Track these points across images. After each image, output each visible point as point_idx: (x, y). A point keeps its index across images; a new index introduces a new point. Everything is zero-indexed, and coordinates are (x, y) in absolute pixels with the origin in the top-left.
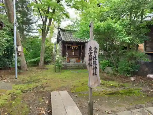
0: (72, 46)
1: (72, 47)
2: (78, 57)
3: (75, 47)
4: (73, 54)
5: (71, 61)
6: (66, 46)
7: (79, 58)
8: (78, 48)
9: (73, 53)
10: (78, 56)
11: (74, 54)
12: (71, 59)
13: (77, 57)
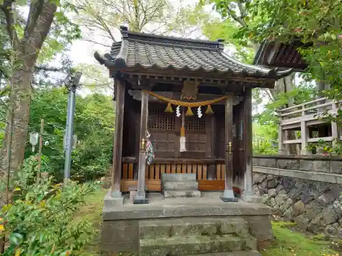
0: (175, 102)
1: (174, 107)
2: (208, 164)
3: (194, 109)
4: (183, 148)
5: (169, 185)
6: (144, 99)
7: (211, 165)
8: (209, 110)
9: (183, 140)
10: (210, 157)
11: (188, 144)
12: (174, 175)
13: (202, 164)
